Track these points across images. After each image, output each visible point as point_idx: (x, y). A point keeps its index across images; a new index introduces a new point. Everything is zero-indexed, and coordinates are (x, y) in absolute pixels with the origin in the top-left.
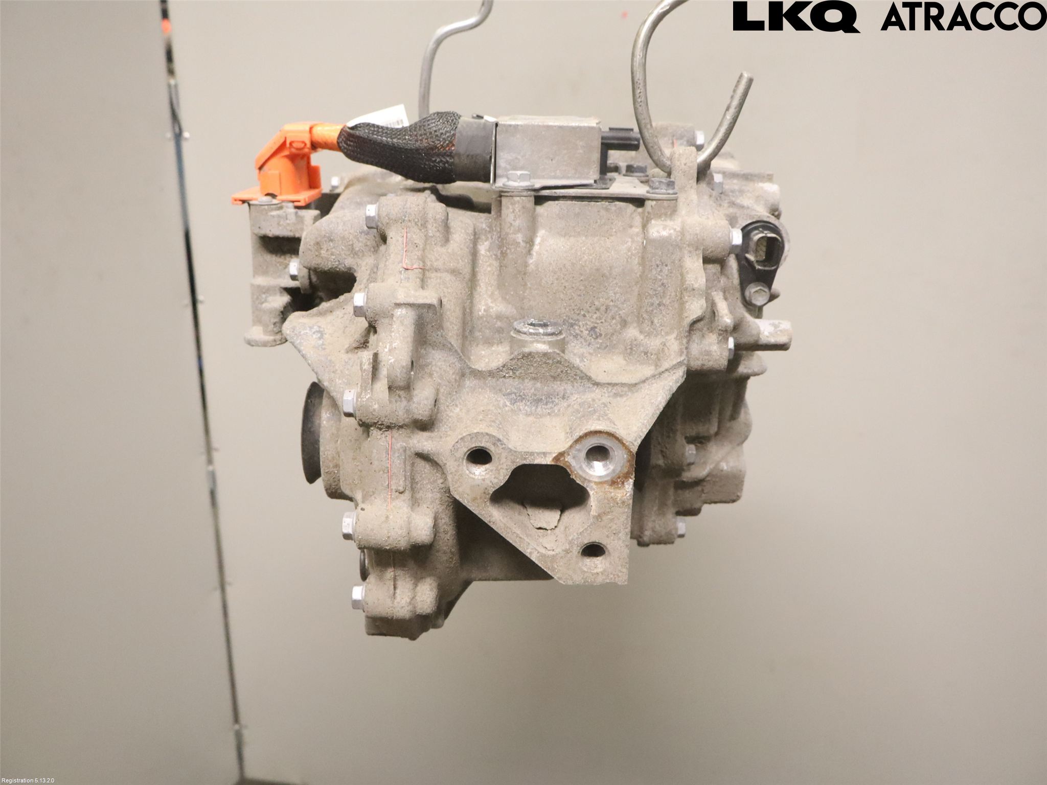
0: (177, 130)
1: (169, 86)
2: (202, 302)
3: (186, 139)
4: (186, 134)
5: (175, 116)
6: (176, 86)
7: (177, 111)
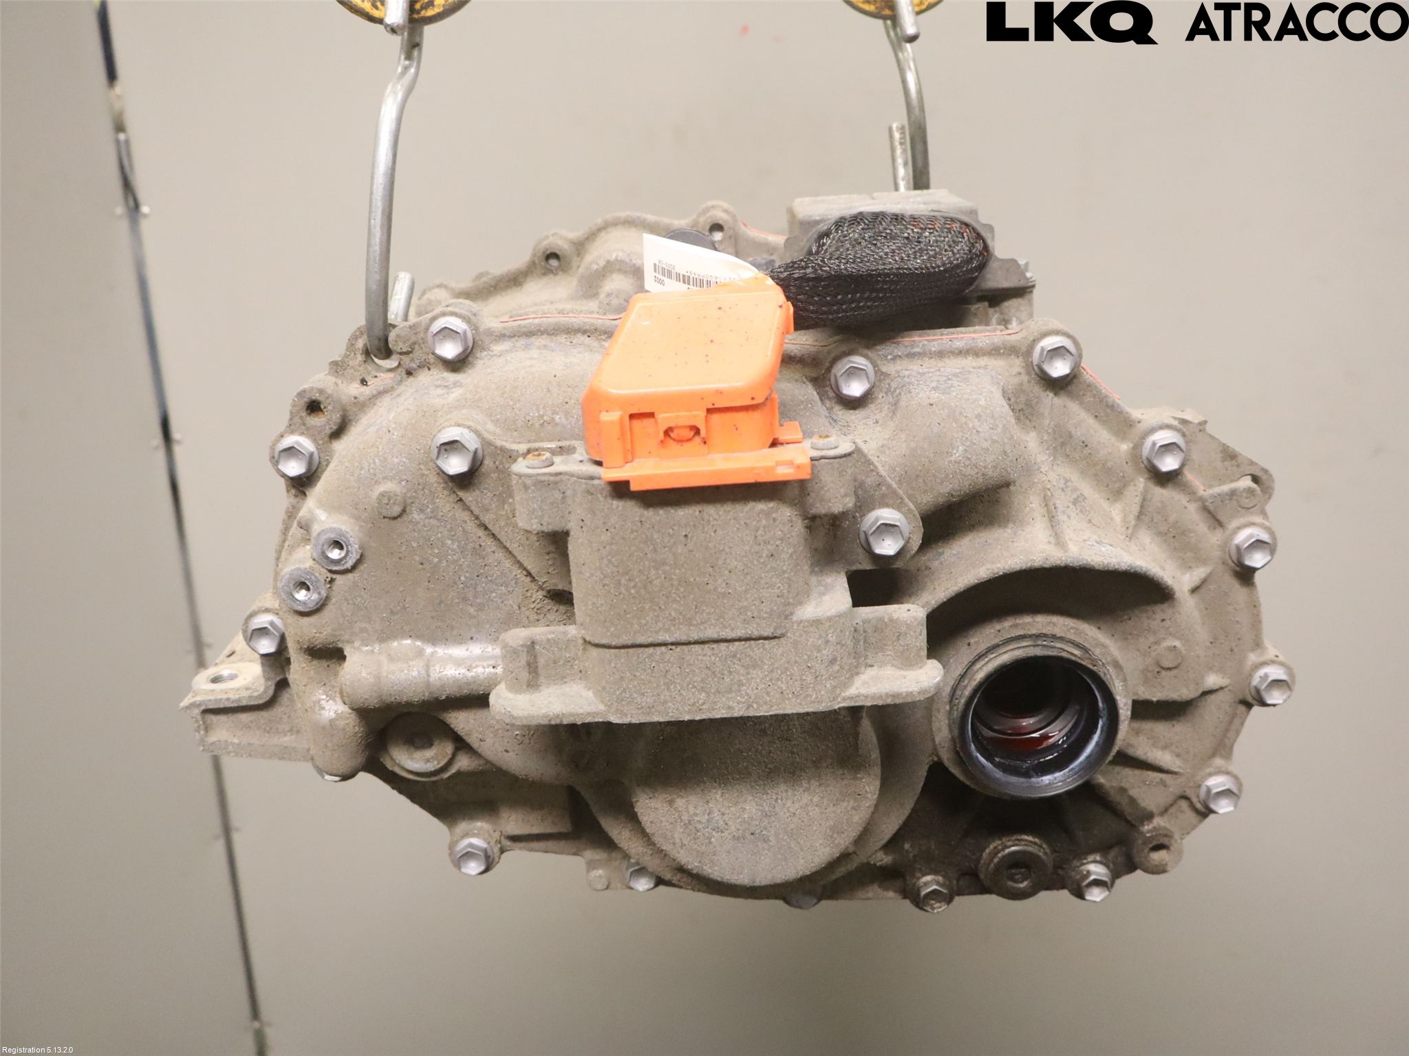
0: (131, 203)
1: (118, 142)
2: (179, 442)
3: (145, 216)
4: (145, 209)
5: (127, 185)
6: (127, 142)
7: (131, 178)
